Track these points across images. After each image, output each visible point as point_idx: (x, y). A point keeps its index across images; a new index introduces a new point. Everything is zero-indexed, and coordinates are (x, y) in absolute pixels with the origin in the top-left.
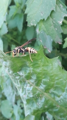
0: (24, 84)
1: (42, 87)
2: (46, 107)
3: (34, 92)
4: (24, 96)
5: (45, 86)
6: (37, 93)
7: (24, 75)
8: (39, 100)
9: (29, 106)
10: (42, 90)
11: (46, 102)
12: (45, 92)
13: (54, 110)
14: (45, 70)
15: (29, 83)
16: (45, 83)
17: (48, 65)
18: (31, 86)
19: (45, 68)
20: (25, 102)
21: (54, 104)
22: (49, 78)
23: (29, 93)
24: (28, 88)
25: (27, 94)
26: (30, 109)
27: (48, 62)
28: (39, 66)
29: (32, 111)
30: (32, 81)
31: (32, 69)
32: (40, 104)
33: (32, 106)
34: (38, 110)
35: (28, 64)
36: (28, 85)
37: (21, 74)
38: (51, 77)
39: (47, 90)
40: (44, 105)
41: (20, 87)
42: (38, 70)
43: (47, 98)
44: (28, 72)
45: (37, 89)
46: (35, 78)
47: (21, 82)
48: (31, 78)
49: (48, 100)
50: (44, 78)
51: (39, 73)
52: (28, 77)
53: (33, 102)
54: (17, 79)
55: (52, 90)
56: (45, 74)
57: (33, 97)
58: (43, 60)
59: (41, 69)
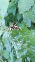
0: (17, 43)
1: (26, 45)
2: (28, 54)
3: (22, 47)
4: (17, 49)
5: (27, 44)
6: (23, 48)
7: (17, 39)
8: (24, 51)
9: (19, 54)
10: (26, 46)
11: (28, 52)
12: (28, 47)
13: (32, 56)
14: (28, 37)
15: (19, 42)
16: (28, 43)
18: (20, 44)
19: (28, 36)
20: (17, 52)
21: (32, 53)
22: (30, 40)
23: (19, 47)
24: (19, 45)
25: (18, 48)
26: (20, 55)
27: (29, 33)
28: (25, 35)
29: (21, 56)
30: (21, 42)
31: (21, 36)
32: (25, 53)
33: (20, 54)
34: (23, 56)
35: (19, 34)
36: (19, 43)
37: (16, 38)
38: (31, 40)
39: (28, 46)
40: (27, 54)
41: (15, 44)
44: (19, 37)
45: (23, 46)
46: (23, 40)
47: (15, 42)
48: (20, 40)
49: (29, 51)
50: (27, 40)
51: (25, 38)
52: (19, 40)
53: (21, 52)
54: (13, 40)
55: (31, 46)
57: (21, 49)
58: (27, 32)
59: (26, 36)
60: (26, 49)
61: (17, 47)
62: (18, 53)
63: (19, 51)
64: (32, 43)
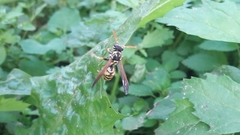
1: (70, 112)
2: (44, 116)
4: (60, 77)
5: (70, 118)
6: (62, 101)
7: (85, 83)
8: (54, 104)
9: (45, 86)
10: (66, 112)
11: (52, 117)
13: (41, 129)
14: (91, 121)
17: (100, 126)
18: (74, 91)
19: (95, 123)
21: (48, 129)
22: (81, 127)
23: (64, 86)
25: (63, 83)
26: (41, 88)
27: (105, 126)
28: (97, 112)
29: (37, 92)
31: (92, 99)
32: (48, 105)
33: (45, 91)
34: (39, 102)
36: (75, 86)
38: (83, 131)
39: (65, 120)
40: (46, 112)
41: (74, 69)
42: (91, 109)
44: (89, 91)
45: (68, 102)
46: (80, 103)
47: (80, 72)
48: (82, 94)
49: (54, 120)
50: (81, 119)
51: (87, 111)
53: (51, 92)
54: (84, 65)
55: (65, 129)
56: (86, 121)
57: (57, 94)
59: (93, 115)
60: (58, 109)
62: (45, 82)
63: (53, 85)
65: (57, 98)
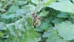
0: (22, 24)
1: (20, 34)
2: (11, 36)
3: (18, 29)
4: (16, 24)
5: (20, 36)
6: (17, 31)
7: (25, 25)
8: (14, 32)
11: (13, 36)
12: (18, 36)
13: (10, 41)
14: (28, 37)
16: (22, 36)
18: (21, 28)
19: (29, 37)
20: (13, 24)
21: (12, 41)
22: (24, 39)
23: (18, 27)
24: (20, 26)
25: (17, 26)
26: (10, 27)
28: (30, 33)
29: (9, 29)
31: (28, 29)
33: (11, 28)
35: (30, 27)
36: (22, 26)
37: (26, 23)
41: (21, 21)
42: (28, 33)
43: (15, 37)
44: (27, 27)
45: (19, 31)
46: (24, 31)
47: (23, 22)
48: (24, 28)
49: (14, 38)
50: (24, 36)
51: (26, 33)
53: (13, 29)
55: (19, 40)
56: (26, 37)
57: (15, 29)
60: (16, 34)
61: (17, 24)
62: (11, 26)
63: (14, 26)
64: (22, 41)
65: (15, 31)
